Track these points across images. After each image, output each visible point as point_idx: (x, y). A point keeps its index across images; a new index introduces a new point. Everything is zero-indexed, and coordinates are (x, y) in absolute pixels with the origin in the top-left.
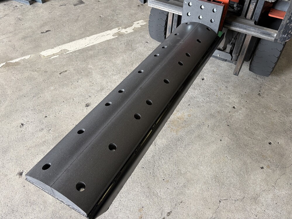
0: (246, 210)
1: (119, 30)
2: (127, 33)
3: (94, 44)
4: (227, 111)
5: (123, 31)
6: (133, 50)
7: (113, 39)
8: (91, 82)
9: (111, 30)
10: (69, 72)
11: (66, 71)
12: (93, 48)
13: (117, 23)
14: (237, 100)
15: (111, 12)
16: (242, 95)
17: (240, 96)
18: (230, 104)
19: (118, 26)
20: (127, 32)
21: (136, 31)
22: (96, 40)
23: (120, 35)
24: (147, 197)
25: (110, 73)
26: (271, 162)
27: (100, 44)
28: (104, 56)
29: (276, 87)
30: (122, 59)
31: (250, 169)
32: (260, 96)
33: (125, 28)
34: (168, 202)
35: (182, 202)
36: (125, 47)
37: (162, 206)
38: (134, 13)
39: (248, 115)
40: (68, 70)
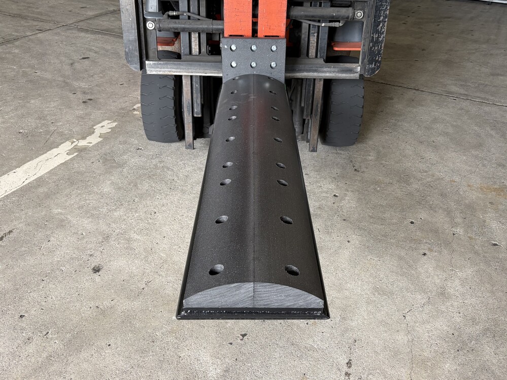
0: (443, 312)
1: (74, 144)
2: (91, 145)
3: (39, 175)
4: (329, 204)
5: (82, 143)
6: (121, 165)
7: (71, 159)
8: (77, 233)
9: (57, 147)
10: (18, 231)
11: (10, 232)
12: (40, 181)
13: (61, 134)
14: (332, 186)
15: (38, 121)
16: (334, 178)
17: (334, 180)
18: (327, 193)
19: (67, 139)
20: (91, 143)
21: (105, 137)
22: (38, 168)
23: (81, 150)
24: (300, 358)
25: (105, 210)
26: (429, 244)
27: (52, 172)
28: (73, 188)
29: (370, 155)
30: (111, 183)
31: (411, 261)
32: (358, 171)
33: (84, 138)
34: (336, 350)
35: (355, 341)
36: (104, 165)
37: (331, 360)
38: (83, 114)
39: (359, 199)
40: (14, 229)
